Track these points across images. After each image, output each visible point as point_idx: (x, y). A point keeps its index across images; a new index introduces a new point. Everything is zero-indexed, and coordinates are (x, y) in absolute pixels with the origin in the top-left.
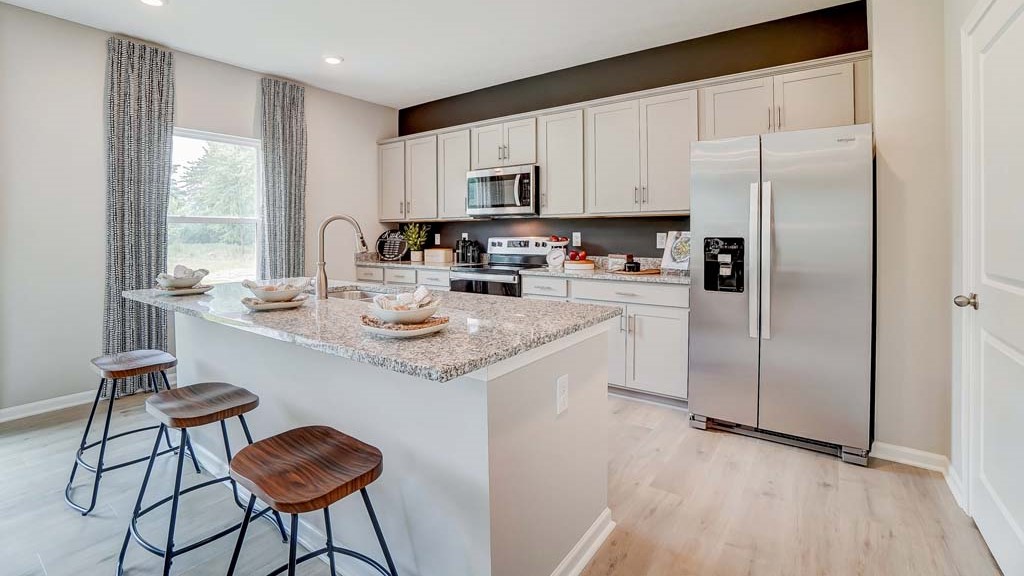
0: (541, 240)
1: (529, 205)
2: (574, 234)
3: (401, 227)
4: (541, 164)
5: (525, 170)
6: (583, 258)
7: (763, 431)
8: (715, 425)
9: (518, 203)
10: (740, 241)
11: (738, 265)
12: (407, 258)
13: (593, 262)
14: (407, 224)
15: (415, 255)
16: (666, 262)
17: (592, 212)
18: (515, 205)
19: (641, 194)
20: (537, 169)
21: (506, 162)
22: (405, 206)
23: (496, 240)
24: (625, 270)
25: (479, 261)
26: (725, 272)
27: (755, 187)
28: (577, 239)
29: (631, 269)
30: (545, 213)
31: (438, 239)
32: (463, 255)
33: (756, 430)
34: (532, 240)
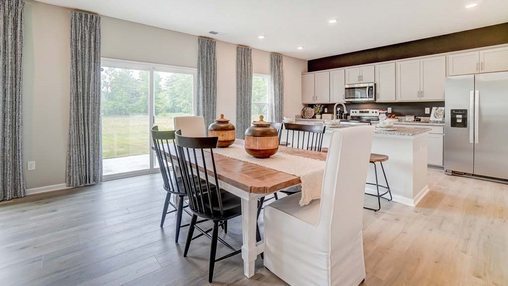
0: (374, 111)
1: (372, 97)
2: (388, 108)
3: (311, 106)
4: (377, 82)
5: (371, 85)
6: (394, 117)
7: (475, 175)
8: (455, 173)
9: (368, 97)
10: (466, 111)
11: (465, 120)
12: (314, 117)
13: (398, 118)
14: (315, 105)
15: (318, 116)
16: (432, 118)
17: (399, 100)
18: (366, 98)
19: (421, 93)
20: (375, 84)
21: (361, 82)
22: (315, 98)
23: (354, 111)
24: (414, 121)
25: (346, 118)
26: (459, 121)
27: (472, 92)
28: (390, 110)
29: (417, 120)
30: (378, 101)
31: (326, 110)
32: (340, 116)
33: (473, 175)
34: (371, 111)
